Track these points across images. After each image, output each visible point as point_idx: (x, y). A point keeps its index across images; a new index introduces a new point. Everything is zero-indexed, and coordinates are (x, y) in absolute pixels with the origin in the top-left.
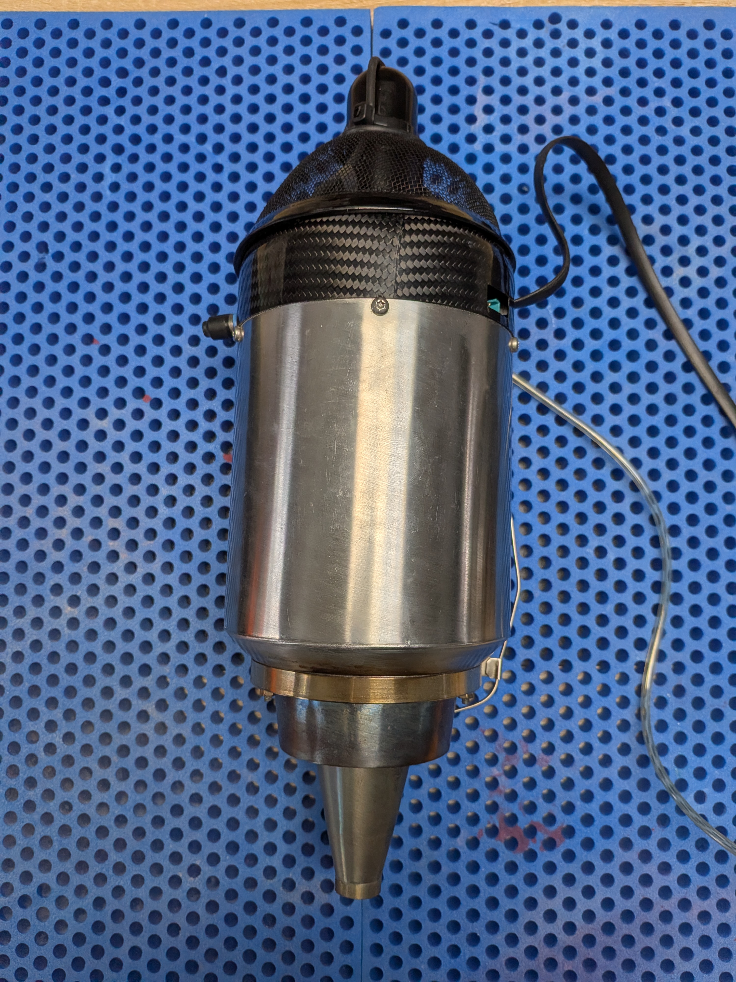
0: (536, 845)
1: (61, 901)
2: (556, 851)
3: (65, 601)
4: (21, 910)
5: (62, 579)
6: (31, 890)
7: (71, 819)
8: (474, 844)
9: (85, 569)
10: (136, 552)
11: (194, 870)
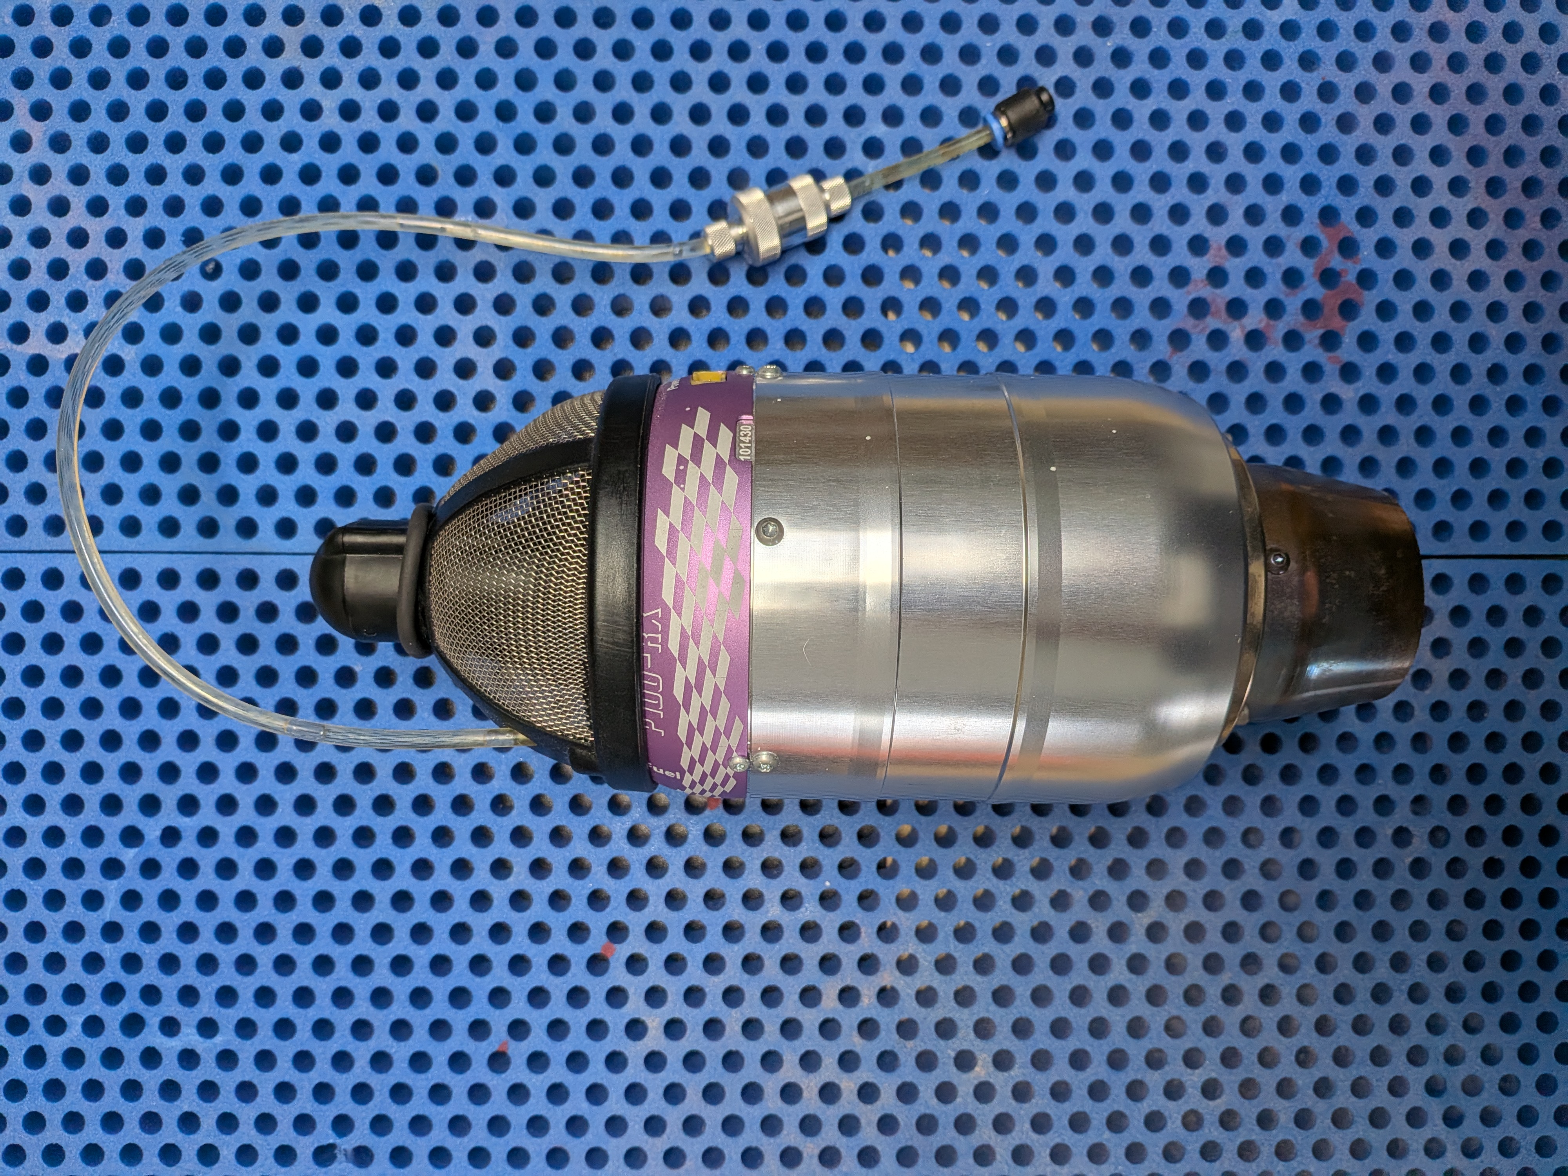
0: (1350, 270)
1: (1452, 1057)
2: (1359, 238)
3: (965, 1076)
4: (1466, 1123)
5: (927, 1084)
6: (1435, 1108)
7: (1324, 1048)
8: (1349, 372)
9: (910, 1044)
10: (881, 956)
11: (1401, 836)
